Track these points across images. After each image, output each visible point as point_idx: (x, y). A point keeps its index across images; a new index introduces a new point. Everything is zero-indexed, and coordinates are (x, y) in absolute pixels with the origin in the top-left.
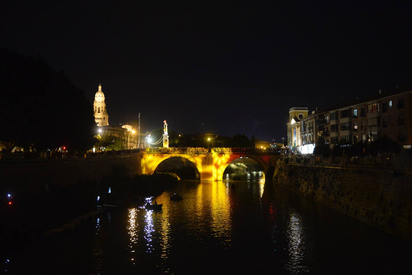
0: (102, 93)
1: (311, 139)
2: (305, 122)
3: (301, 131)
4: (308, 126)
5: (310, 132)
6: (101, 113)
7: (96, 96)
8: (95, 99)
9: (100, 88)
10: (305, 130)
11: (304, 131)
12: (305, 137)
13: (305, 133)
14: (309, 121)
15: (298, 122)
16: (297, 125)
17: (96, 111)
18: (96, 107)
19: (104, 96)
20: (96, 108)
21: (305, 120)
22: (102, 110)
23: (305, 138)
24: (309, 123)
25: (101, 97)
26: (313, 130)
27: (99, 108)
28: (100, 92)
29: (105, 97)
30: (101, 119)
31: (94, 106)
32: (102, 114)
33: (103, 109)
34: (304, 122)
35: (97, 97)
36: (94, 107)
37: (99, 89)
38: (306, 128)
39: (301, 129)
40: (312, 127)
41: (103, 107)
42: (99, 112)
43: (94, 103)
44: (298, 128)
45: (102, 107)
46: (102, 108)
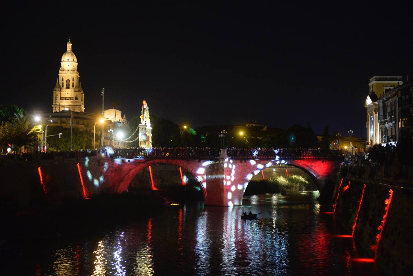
0: (72, 55)
1: (394, 134)
2: (386, 103)
3: (379, 119)
4: (389, 110)
5: (391, 121)
6: (71, 90)
7: (62, 60)
8: (62, 65)
9: (69, 45)
10: (385, 117)
11: (384, 119)
12: (385, 129)
13: (384, 123)
14: (391, 100)
15: (377, 103)
16: (374, 107)
17: (63, 86)
18: (63, 78)
19: (76, 60)
20: (63, 80)
21: (385, 99)
22: (73, 83)
23: (385, 131)
24: (391, 103)
25: (72, 61)
26: (395, 116)
27: (68, 81)
28: (69, 52)
29: (77, 62)
30: (71, 99)
31: (59, 76)
32: (73, 90)
33: (75, 82)
34: (384, 101)
35: (64, 61)
36: (60, 79)
37: (68, 48)
38: (387, 113)
39: (379, 115)
40: (395, 110)
41: (75, 79)
42: (68, 87)
43: (60, 71)
44: (376, 113)
45: (73, 78)
46: (73, 80)
